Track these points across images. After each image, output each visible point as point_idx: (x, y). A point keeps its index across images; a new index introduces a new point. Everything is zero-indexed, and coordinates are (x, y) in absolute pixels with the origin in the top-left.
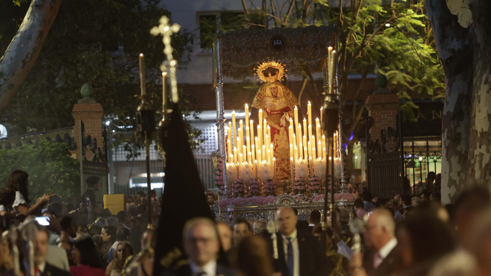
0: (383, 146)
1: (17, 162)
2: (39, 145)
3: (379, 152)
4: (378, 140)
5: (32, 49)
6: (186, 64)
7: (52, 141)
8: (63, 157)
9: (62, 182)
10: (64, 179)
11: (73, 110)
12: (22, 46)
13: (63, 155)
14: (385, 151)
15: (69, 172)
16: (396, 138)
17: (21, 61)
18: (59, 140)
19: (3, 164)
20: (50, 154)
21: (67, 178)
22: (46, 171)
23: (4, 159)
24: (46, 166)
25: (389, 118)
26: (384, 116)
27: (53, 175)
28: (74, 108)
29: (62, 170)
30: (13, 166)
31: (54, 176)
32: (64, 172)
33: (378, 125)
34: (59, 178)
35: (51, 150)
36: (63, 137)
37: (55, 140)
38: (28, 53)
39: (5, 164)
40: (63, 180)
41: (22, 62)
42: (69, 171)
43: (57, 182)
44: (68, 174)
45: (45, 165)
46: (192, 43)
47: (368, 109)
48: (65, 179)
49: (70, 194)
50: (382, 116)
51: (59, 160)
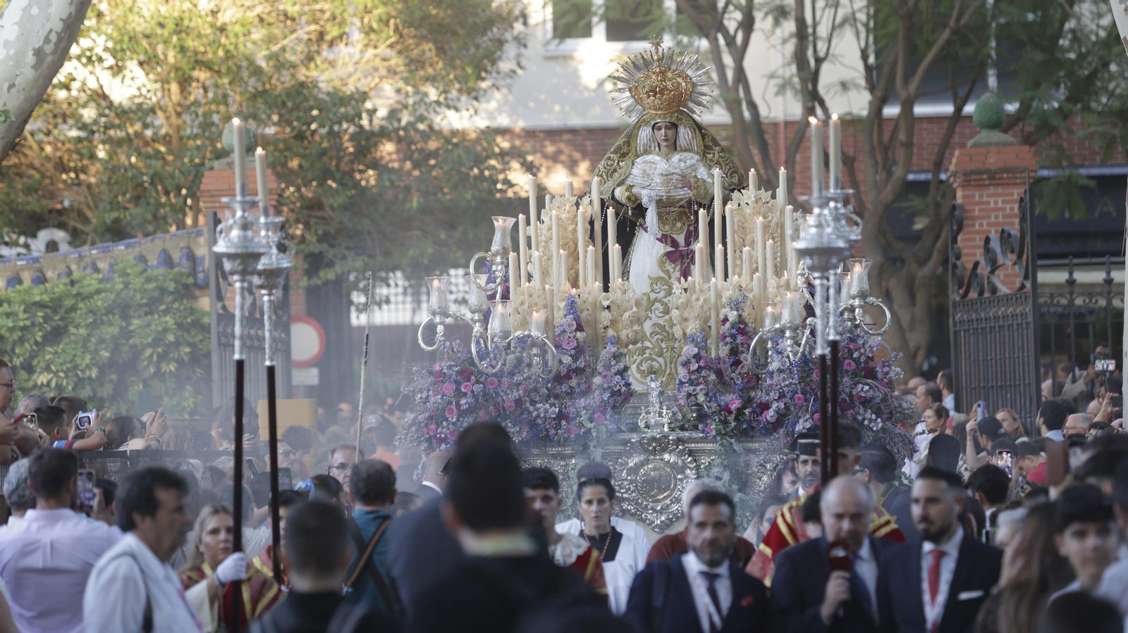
0: (988, 278)
1: (57, 318)
2: (116, 275)
3: (981, 293)
4: (976, 264)
5: (61, 20)
6: (511, 77)
7: (150, 264)
8: (176, 305)
9: (173, 369)
10: (177, 361)
11: (203, 187)
12: (35, 11)
13: (175, 300)
14: (994, 290)
15: (190, 344)
16: (1020, 257)
17: (31, 52)
18: (168, 261)
19: (21, 324)
20: (142, 298)
21: (186, 359)
22: (132, 341)
23: (25, 311)
24: (132, 328)
25: (1008, 206)
26: (996, 203)
27: (148, 352)
28: (204, 180)
29: (171, 338)
30: (49, 329)
31: (152, 355)
32: (177, 344)
33: (981, 225)
34: (163, 357)
35: (146, 286)
36: (176, 256)
37: (155, 262)
38: (51, 31)
39: (28, 323)
40: (175, 365)
41: (34, 54)
42: (190, 340)
43: (158, 369)
44: (187, 350)
45: (129, 324)
46: (525, 23)
47: (955, 185)
48: (180, 362)
49: (192, 400)
50: (992, 200)
51: (166, 312)
